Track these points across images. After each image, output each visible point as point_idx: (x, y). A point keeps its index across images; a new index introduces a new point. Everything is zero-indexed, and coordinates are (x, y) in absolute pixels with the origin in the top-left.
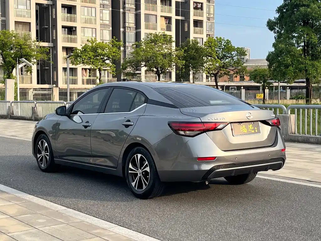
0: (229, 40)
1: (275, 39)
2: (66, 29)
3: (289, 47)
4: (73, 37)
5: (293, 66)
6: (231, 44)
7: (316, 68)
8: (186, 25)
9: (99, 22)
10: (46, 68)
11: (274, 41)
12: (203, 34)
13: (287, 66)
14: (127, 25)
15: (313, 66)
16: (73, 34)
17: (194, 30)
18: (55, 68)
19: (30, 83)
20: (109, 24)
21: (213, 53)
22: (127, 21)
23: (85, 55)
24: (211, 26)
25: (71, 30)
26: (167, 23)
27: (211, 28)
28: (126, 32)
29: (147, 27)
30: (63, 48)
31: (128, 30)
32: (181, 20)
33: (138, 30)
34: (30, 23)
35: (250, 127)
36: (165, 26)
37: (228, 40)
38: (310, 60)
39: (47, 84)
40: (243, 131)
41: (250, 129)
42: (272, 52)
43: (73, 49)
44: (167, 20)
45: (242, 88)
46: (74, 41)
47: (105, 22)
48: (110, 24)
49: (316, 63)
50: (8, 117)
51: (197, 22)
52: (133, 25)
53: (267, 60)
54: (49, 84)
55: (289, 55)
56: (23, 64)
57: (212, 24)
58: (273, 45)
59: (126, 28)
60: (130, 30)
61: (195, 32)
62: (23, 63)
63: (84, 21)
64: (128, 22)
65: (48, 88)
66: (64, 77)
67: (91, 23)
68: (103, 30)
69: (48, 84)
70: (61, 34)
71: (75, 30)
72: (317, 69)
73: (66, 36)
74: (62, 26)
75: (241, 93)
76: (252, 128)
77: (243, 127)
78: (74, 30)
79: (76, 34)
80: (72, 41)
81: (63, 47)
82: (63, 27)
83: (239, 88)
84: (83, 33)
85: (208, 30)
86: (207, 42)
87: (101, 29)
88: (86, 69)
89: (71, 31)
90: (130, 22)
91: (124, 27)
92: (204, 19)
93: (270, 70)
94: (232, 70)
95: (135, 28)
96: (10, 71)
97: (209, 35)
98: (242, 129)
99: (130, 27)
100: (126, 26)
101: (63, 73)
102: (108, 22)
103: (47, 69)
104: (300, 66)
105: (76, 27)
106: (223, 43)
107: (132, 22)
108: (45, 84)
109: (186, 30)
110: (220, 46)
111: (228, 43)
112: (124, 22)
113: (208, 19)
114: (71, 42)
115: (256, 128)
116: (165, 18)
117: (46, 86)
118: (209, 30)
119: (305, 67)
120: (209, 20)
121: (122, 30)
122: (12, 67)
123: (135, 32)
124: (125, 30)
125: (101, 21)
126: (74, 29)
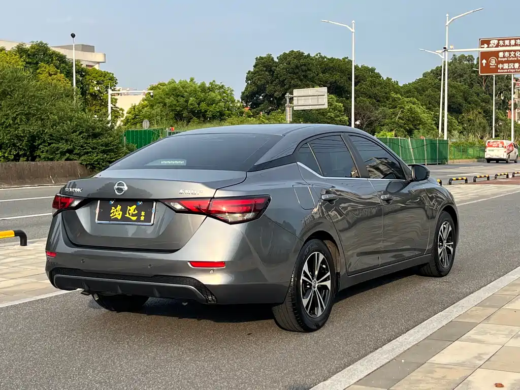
35: (130, 210)
40: (115, 215)
41: (129, 214)
76: (134, 211)
77: (117, 209)
98: (114, 212)
115: (143, 213)
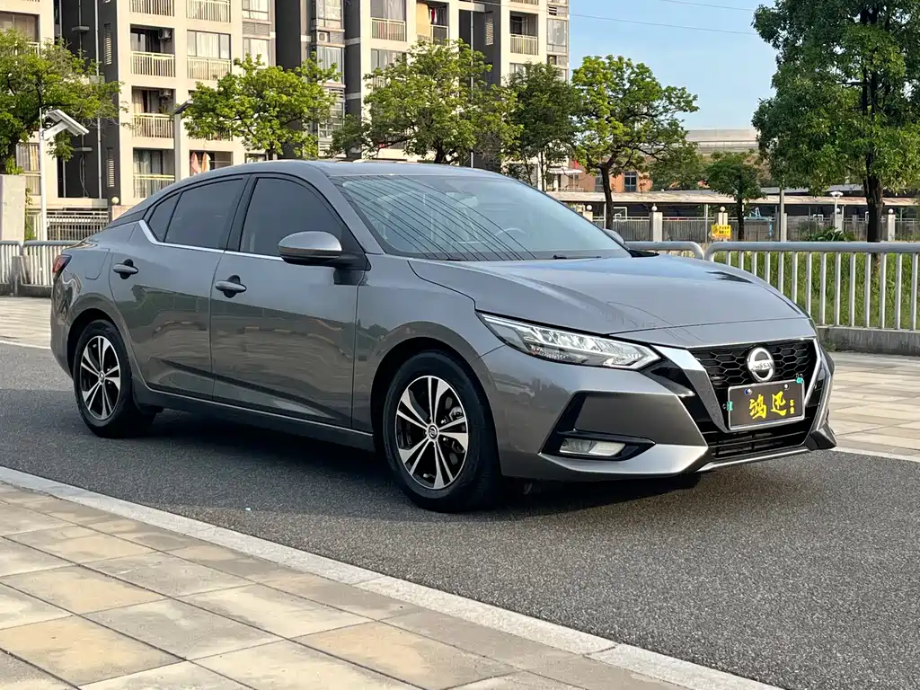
0: (646, 66)
1: (779, 62)
2: (143, 37)
3: (823, 86)
4: (163, 57)
5: (833, 143)
6: (653, 76)
7: (902, 148)
8: (489, 27)
9: (238, 15)
10: (84, 149)
11: (774, 69)
12: (536, 53)
13: (816, 144)
14: (320, 25)
15: (894, 141)
16: (162, 50)
17: (513, 42)
18: (112, 150)
19: (37, 193)
20: (267, 23)
21: (601, 101)
22: (320, 13)
23: (226, 106)
24: (560, 30)
25: (156, 39)
26: (436, 20)
27: (559, 36)
28: (316, 45)
29: (378, 33)
30: (135, 90)
31: (323, 39)
32: (474, 12)
33: (353, 41)
34: (36, 17)
36: (428, 31)
37: (641, 66)
38: (883, 125)
39: (86, 196)
42: (769, 103)
43: (163, 93)
44: (433, 14)
45: (655, 208)
46: (168, 69)
47: (255, 16)
48: (270, 23)
49: (901, 133)
50: (13, 291)
51: (520, 19)
52: (337, 27)
53: (755, 124)
54: (94, 195)
55: (822, 111)
56: (56, 126)
57: (562, 24)
58: (773, 81)
59: (318, 33)
60: (329, 41)
61: (515, 49)
62: (56, 124)
63: (195, 12)
64: (322, 16)
65: (91, 207)
66: (136, 175)
67: (216, 18)
68: (249, 39)
69: (90, 197)
70: (127, 49)
71: (171, 39)
72: (905, 151)
73: (144, 54)
74: (132, 25)
75: (651, 224)
78: (166, 40)
79: (172, 51)
80: (159, 70)
81: (133, 87)
82: (136, 29)
83: (642, 209)
84: (193, 48)
85: (550, 42)
86: (583, 70)
87: (246, 36)
88: (200, 154)
89: (158, 43)
90: (328, 16)
91: (312, 32)
92: (541, 10)
93: (763, 155)
94: (652, 155)
95: (342, 36)
96: (4, 152)
97: (555, 57)
99: (328, 33)
100: (318, 28)
101: (136, 164)
102: (263, 17)
103: (85, 152)
104: (854, 143)
105: (171, 31)
106: (626, 76)
107: (334, 17)
108: (81, 196)
109: (489, 41)
110: (617, 84)
111: (642, 73)
112: (312, 17)
113: (553, 11)
114: (158, 73)
116: (429, 8)
117: (85, 203)
118: (555, 43)
119: (872, 145)
120: (555, 14)
121: (305, 39)
122: (11, 139)
123: (344, 46)
124: (316, 41)
125: (246, 14)
126: (167, 36)
